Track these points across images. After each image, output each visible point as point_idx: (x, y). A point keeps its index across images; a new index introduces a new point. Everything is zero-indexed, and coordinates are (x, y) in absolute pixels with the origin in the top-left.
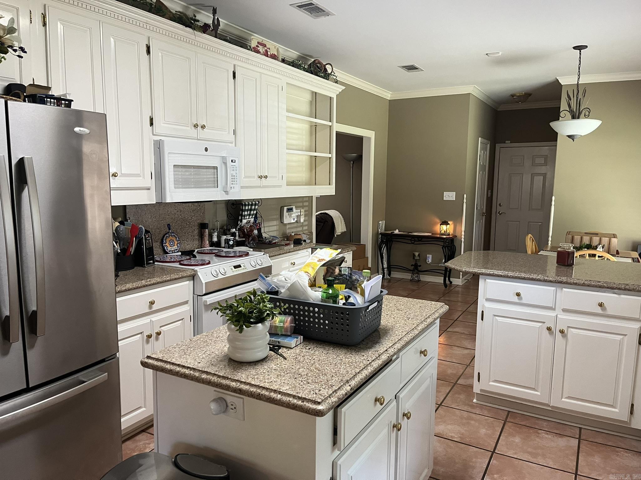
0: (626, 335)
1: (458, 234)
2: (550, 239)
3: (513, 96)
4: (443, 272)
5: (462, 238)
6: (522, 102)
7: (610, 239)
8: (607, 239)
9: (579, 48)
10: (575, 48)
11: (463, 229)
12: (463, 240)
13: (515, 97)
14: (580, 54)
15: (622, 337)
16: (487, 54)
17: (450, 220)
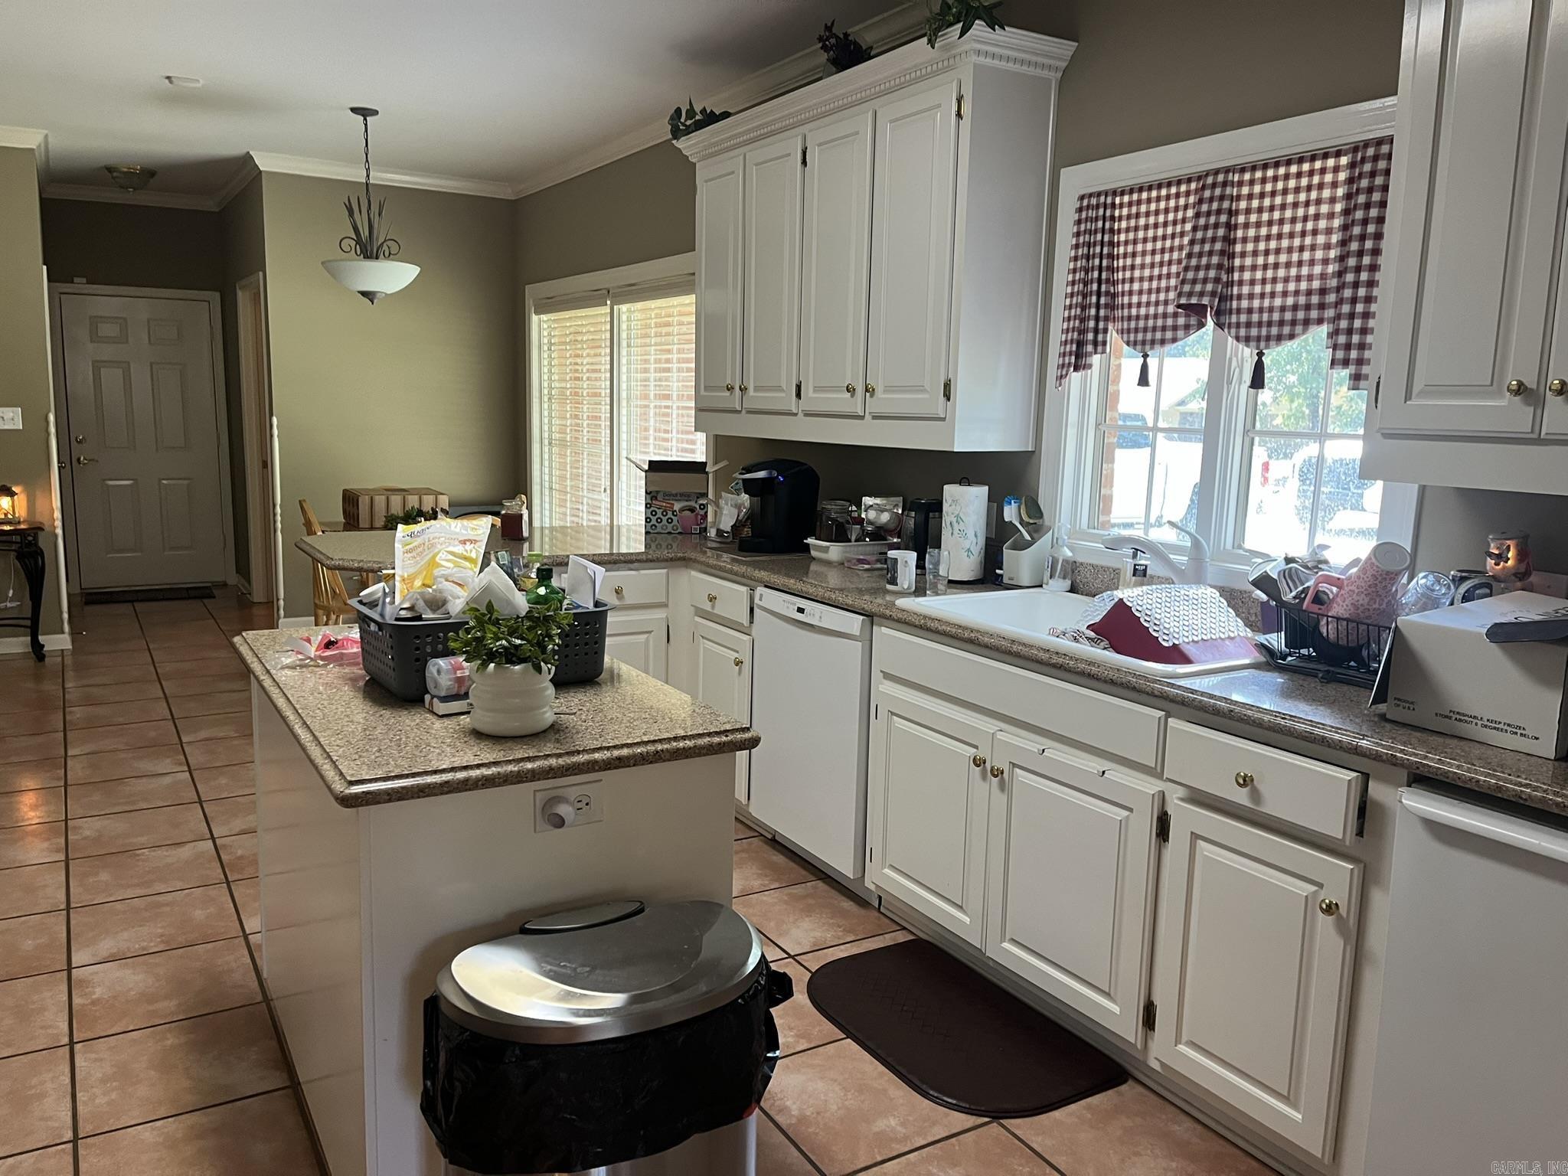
0: (650, 632)
1: (41, 517)
2: (278, 510)
3: (110, 169)
4: (28, 623)
5: (55, 528)
6: (135, 189)
7: (420, 497)
8: (416, 497)
9: (364, 113)
10: (354, 110)
11: (56, 503)
12: (59, 531)
13: (115, 174)
14: (366, 125)
15: (646, 636)
16: (168, 78)
17: (17, 484)
